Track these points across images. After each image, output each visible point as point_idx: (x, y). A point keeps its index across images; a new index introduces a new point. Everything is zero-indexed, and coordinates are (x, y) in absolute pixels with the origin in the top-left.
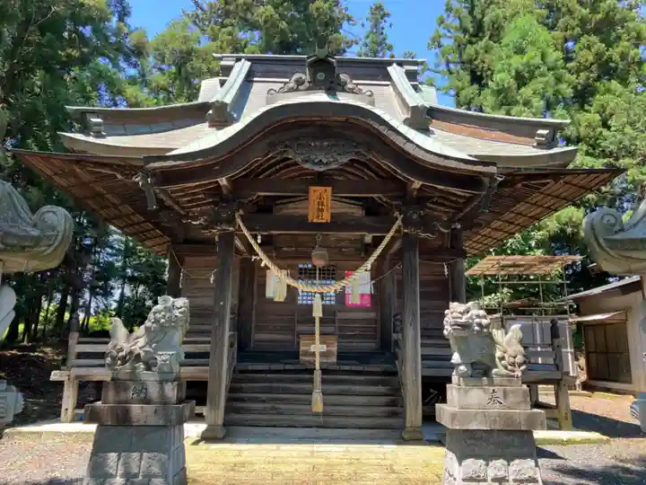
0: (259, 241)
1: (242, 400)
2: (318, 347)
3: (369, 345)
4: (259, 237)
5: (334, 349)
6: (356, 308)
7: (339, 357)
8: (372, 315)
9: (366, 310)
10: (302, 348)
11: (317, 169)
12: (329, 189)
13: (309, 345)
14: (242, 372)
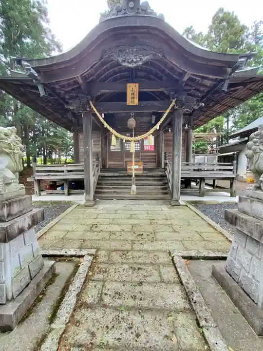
0: (103, 117)
1: (102, 188)
2: (134, 167)
3: (153, 165)
4: (103, 115)
5: (142, 167)
6: (148, 151)
7: (143, 170)
8: (154, 154)
9: (152, 152)
10: (128, 167)
11: (130, 65)
12: (137, 85)
13: (131, 166)
14: (102, 177)
